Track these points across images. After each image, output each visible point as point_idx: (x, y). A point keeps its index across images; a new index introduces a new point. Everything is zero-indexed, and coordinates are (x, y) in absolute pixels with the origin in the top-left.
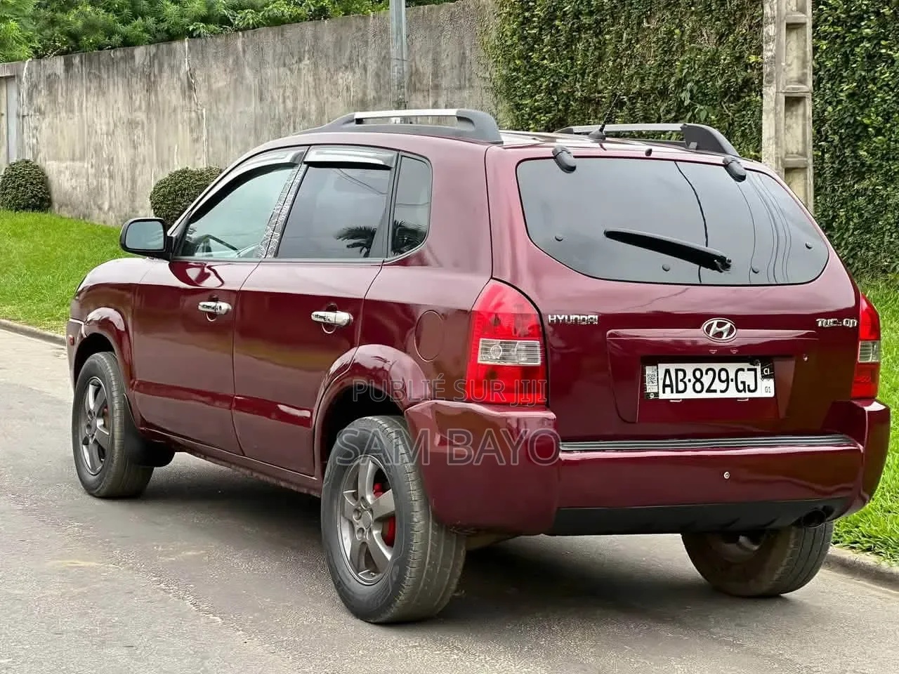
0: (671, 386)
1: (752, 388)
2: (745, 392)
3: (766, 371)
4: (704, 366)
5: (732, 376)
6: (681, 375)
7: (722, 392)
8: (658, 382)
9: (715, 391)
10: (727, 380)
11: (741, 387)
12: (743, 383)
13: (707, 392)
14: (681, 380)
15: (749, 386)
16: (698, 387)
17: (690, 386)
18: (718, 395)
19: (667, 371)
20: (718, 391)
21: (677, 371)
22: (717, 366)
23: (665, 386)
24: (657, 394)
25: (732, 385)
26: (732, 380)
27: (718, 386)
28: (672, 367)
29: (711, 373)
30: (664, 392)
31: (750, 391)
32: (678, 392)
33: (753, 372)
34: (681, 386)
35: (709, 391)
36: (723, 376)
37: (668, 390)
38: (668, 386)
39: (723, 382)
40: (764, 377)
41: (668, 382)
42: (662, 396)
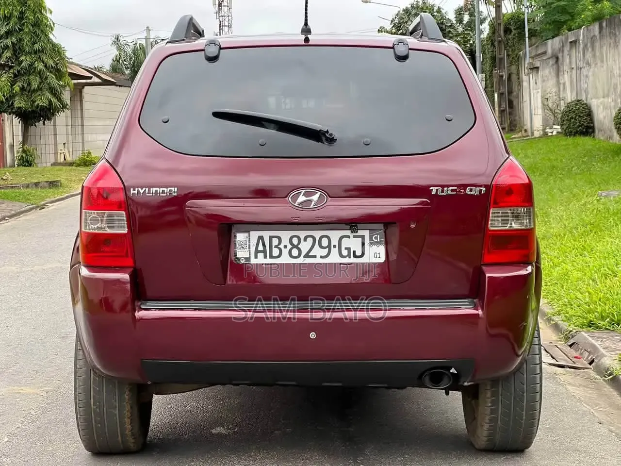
0: (264, 252)
1: (359, 253)
2: (350, 257)
3: (376, 238)
4: (302, 234)
5: (335, 242)
6: (275, 242)
7: (321, 257)
8: (249, 248)
9: (315, 257)
10: (329, 246)
11: (345, 253)
12: (348, 249)
13: (304, 257)
14: (276, 247)
15: (354, 252)
16: (295, 252)
17: (285, 252)
18: (318, 260)
19: (261, 238)
20: (318, 257)
21: (271, 238)
22: (317, 234)
23: (257, 252)
24: (248, 259)
25: (334, 251)
26: (335, 246)
27: (317, 251)
28: (266, 235)
29: (310, 240)
30: (256, 257)
31: (355, 256)
32: (271, 257)
33: (360, 239)
34: (276, 252)
35: (307, 256)
36: (325, 242)
37: (261, 255)
38: (261, 252)
39: (325, 248)
40: (372, 243)
41: (261, 248)
42: (253, 261)
